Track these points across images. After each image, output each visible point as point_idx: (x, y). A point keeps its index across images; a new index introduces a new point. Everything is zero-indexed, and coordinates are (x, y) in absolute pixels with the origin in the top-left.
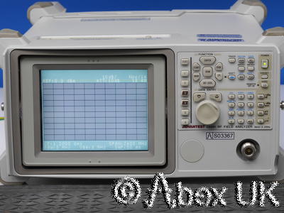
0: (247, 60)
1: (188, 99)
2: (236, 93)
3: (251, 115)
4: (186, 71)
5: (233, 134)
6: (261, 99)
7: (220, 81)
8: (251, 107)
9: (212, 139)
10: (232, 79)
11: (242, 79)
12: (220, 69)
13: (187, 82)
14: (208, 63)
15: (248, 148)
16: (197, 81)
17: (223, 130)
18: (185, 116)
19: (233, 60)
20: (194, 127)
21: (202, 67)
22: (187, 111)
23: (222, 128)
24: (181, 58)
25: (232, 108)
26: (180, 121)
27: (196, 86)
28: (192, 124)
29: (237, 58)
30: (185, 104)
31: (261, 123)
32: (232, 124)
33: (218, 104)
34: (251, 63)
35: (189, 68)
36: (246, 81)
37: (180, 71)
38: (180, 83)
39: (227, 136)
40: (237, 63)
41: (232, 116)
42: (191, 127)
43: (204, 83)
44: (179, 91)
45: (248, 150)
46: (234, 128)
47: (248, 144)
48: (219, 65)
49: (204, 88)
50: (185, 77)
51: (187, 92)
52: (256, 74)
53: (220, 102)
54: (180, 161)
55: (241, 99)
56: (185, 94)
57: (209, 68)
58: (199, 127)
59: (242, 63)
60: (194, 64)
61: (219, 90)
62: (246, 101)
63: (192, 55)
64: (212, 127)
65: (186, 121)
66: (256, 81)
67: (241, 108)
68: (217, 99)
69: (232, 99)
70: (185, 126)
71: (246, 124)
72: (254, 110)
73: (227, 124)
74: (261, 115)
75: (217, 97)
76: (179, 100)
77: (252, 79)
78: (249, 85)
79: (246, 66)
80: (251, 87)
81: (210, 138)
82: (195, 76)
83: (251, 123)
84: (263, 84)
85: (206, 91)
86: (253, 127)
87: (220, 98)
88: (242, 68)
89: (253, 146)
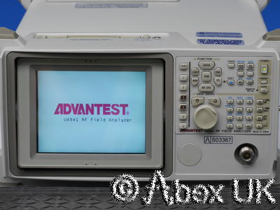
0: (246, 65)
1: (186, 104)
2: (235, 98)
3: (249, 120)
4: (185, 75)
5: (231, 138)
6: (260, 104)
7: (220, 86)
8: (250, 112)
9: (210, 143)
10: (231, 84)
11: (241, 84)
12: (219, 73)
13: (186, 86)
14: (207, 67)
15: (246, 153)
16: (195, 86)
17: (221, 134)
18: (183, 120)
19: (232, 65)
20: (192, 131)
21: (201, 71)
22: (185, 115)
23: (221, 132)
24: (179, 62)
25: (230, 113)
26: (178, 125)
27: (194, 91)
28: (190, 128)
29: (236, 63)
30: (183, 108)
31: (259, 128)
32: (230, 129)
33: (217, 109)
34: (251, 68)
35: (187, 73)
36: (246, 86)
37: (179, 76)
38: (178, 87)
39: (226, 140)
40: (236, 68)
41: (230, 121)
42: (189, 131)
43: (203, 88)
44: (177, 95)
45: (246, 155)
46: (233, 132)
47: (246, 149)
48: (218, 69)
49: (202, 93)
50: (183, 82)
51: (185, 96)
52: (255, 79)
53: (219, 106)
54: (177, 164)
55: (240, 104)
56: (183, 98)
57: (207, 73)
58: (197, 131)
59: (241, 68)
60: (193, 69)
61: (218, 94)
62: (245, 106)
63: (191, 59)
64: (210, 131)
65: (184, 125)
66: (255, 86)
67: (240, 113)
68: (215, 104)
69: (231, 104)
70: (183, 130)
71: (244, 129)
72: (253, 114)
73: (225, 129)
74: (260, 120)
75: (215, 101)
76: (178, 104)
77: (251, 84)
78: (248, 90)
79: (245, 71)
80: (251, 92)
81: (207, 142)
82: (194, 81)
83: (249, 128)
84: (262, 89)
85: (205, 96)
86: (252, 131)
87: (218, 103)
88: (241, 73)
89: (251, 150)
